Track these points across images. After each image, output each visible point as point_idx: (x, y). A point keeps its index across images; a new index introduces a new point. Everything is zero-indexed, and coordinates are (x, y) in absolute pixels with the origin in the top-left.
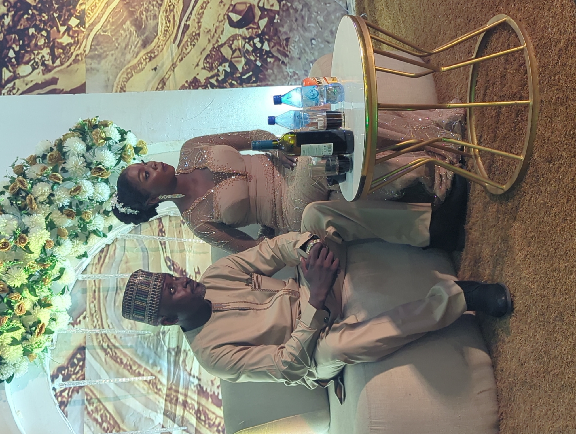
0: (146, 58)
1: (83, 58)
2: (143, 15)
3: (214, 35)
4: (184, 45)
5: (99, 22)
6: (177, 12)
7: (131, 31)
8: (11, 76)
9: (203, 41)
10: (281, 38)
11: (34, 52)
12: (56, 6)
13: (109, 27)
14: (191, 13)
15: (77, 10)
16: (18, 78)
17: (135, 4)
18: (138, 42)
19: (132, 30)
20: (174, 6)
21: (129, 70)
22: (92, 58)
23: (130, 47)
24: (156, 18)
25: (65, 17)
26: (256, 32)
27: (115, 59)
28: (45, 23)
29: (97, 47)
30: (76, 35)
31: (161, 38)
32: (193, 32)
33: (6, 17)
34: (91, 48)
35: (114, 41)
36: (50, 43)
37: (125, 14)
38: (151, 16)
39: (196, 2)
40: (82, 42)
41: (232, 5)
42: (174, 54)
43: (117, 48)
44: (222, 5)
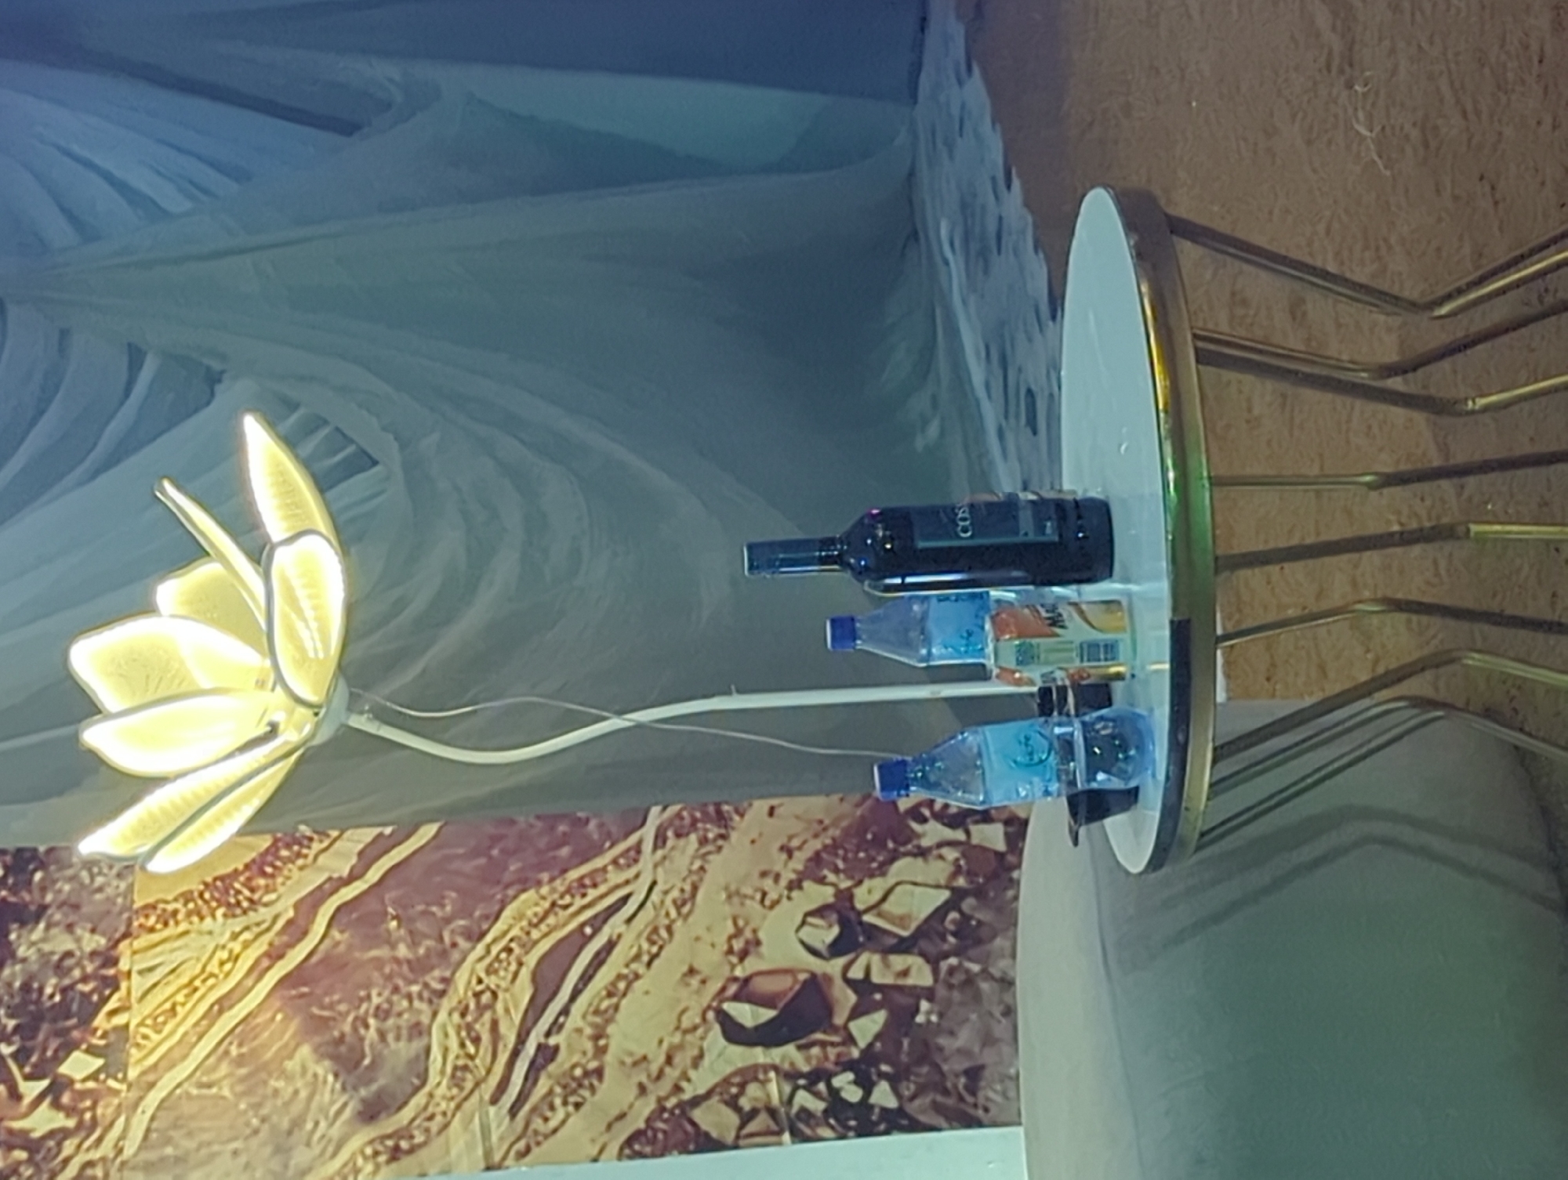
0: (376, 1153)
1: (113, 1170)
2: (367, 1026)
4: (534, 1110)
5: (185, 1057)
6: (507, 1011)
7: (315, 1075)
9: (615, 1092)
10: (945, 1068)
13: (224, 1068)
14: (565, 1011)
15: (96, 1030)
17: (336, 997)
18: (345, 1105)
19: (320, 1071)
20: (495, 995)
22: (151, 1166)
23: (309, 1126)
24: (420, 1034)
25: (44, 1050)
26: (839, 1055)
27: (248, 1165)
29: (172, 1133)
30: (88, 1103)
31: (442, 1090)
32: (574, 1067)
34: (146, 1137)
35: (243, 1112)
37: (293, 1026)
38: (399, 1028)
39: (586, 978)
40: (112, 1124)
41: (735, 979)
42: (494, 1138)
43: (256, 1132)
44: (695, 982)
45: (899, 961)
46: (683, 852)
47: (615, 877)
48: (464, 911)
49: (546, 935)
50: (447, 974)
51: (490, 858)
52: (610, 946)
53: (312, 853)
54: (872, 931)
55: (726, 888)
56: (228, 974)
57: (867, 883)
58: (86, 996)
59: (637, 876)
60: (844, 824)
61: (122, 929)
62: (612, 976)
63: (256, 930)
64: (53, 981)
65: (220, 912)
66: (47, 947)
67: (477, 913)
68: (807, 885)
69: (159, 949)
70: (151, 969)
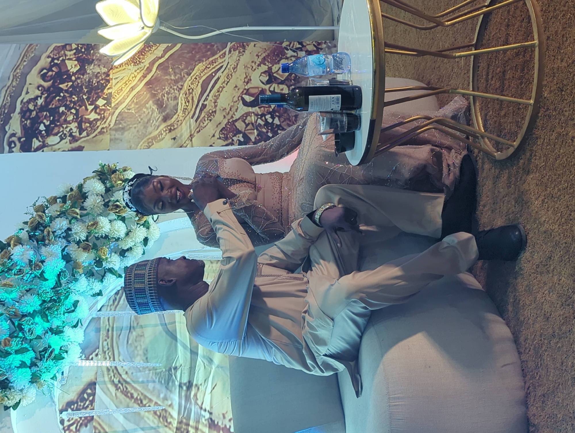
0: (166, 130)
1: (108, 130)
2: (165, 96)
3: (229, 113)
4: (201, 121)
5: (124, 102)
6: (195, 94)
7: (153, 109)
8: (40, 145)
9: (218, 117)
10: (290, 115)
11: (63, 126)
12: (86, 90)
13: (133, 106)
14: (208, 95)
15: (105, 93)
16: (47, 146)
17: (158, 88)
18: (159, 117)
19: (154, 108)
20: (193, 90)
21: (150, 140)
22: (116, 130)
23: (151, 122)
24: (176, 99)
25: (93, 98)
26: (268, 110)
27: (138, 131)
28: (75, 103)
29: (121, 122)
30: (103, 112)
31: (181, 114)
32: (210, 110)
33: (39, 98)
34: (115, 122)
35: (137, 117)
36: (78, 118)
37: (148, 95)
38: (172, 97)
39: (213, 87)
40: (108, 118)
41: (245, 89)
42: (192, 128)
43: (140, 122)
44: (237, 89)
45: (281, 86)
46: (235, 55)
47: (220, 61)
48: (186, 67)
49: (204, 75)
50: (182, 84)
51: (192, 53)
52: (218, 79)
53: (153, 50)
54: (276, 78)
55: (244, 65)
56: (134, 81)
57: (275, 66)
58: (102, 84)
59: (225, 61)
60: (270, 50)
61: (111, 67)
62: (218, 87)
63: (140, 69)
64: (95, 80)
65: (132, 64)
66: (94, 71)
67: (189, 68)
68: (262, 65)
69: (119, 73)
70: (117, 78)
